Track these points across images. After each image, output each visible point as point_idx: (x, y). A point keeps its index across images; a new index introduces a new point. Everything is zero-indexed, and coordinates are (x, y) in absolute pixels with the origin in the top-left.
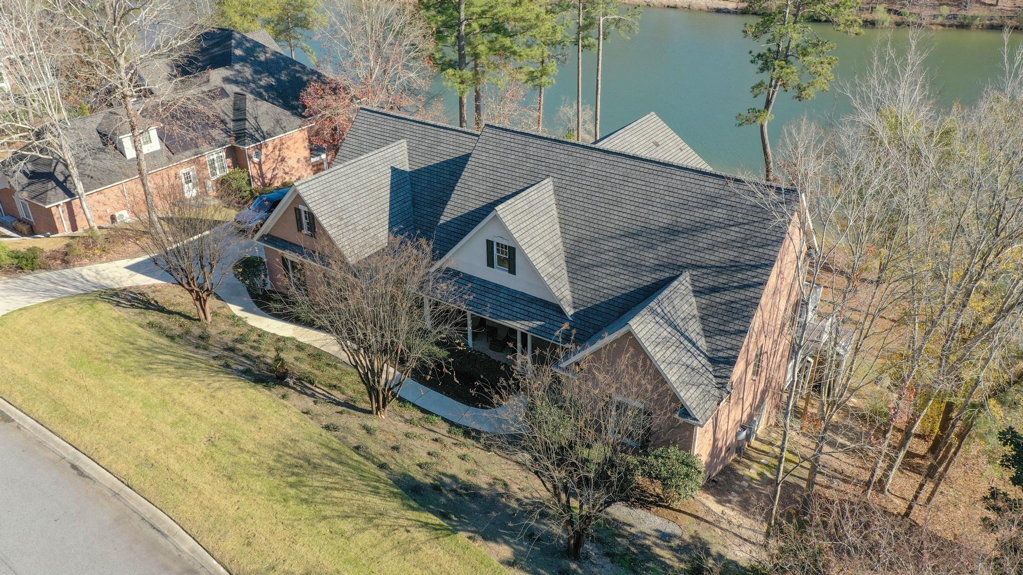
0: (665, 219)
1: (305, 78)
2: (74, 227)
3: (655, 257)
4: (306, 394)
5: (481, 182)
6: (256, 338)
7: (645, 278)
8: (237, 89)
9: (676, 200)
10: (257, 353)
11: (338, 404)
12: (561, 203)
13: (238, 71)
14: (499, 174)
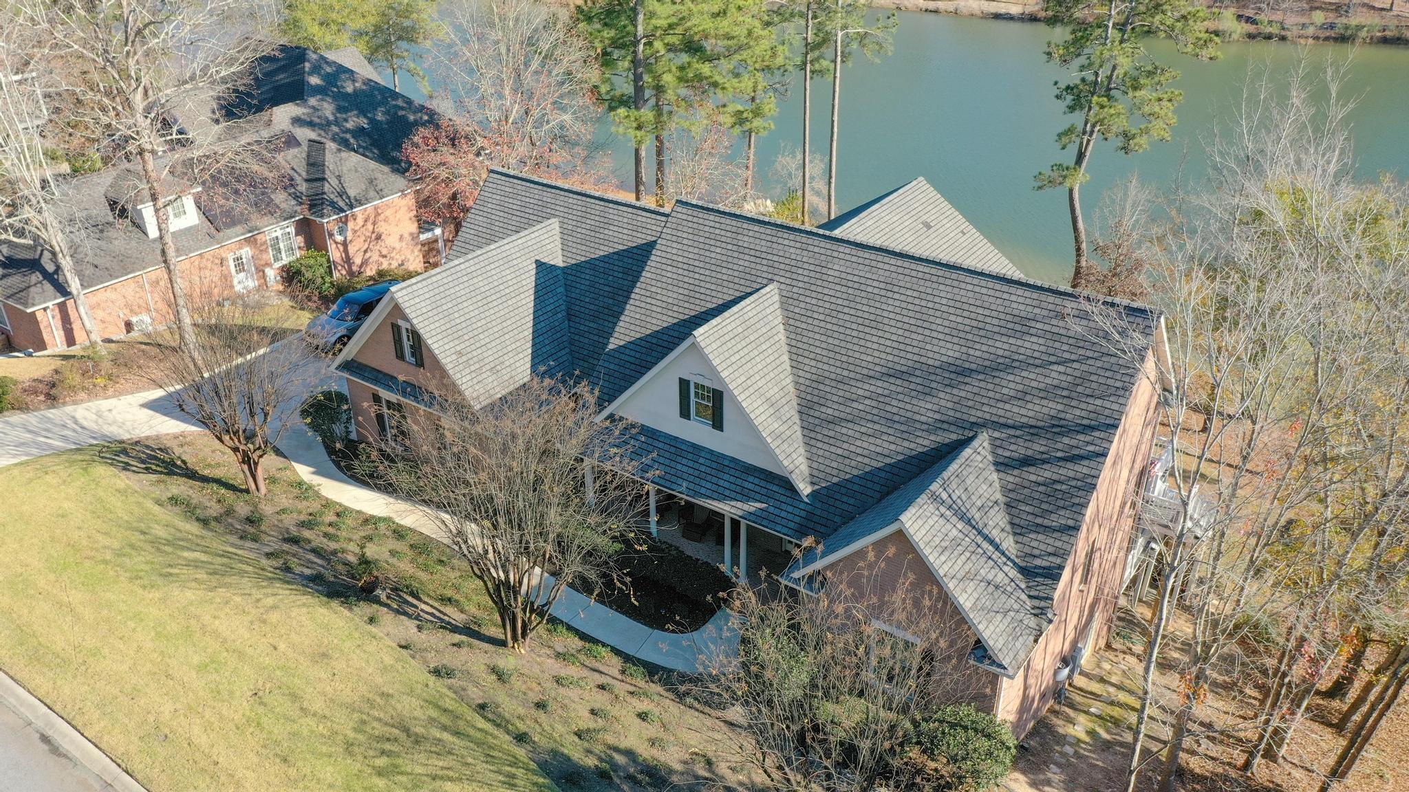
0: (950, 352)
1: (412, 118)
2: (71, 341)
3: (935, 408)
4: (405, 614)
5: (670, 287)
6: (333, 518)
7: (920, 441)
8: (313, 135)
9: (967, 321)
10: (333, 545)
11: (455, 629)
12: (791, 322)
13: (313, 107)
14: (697, 276)
